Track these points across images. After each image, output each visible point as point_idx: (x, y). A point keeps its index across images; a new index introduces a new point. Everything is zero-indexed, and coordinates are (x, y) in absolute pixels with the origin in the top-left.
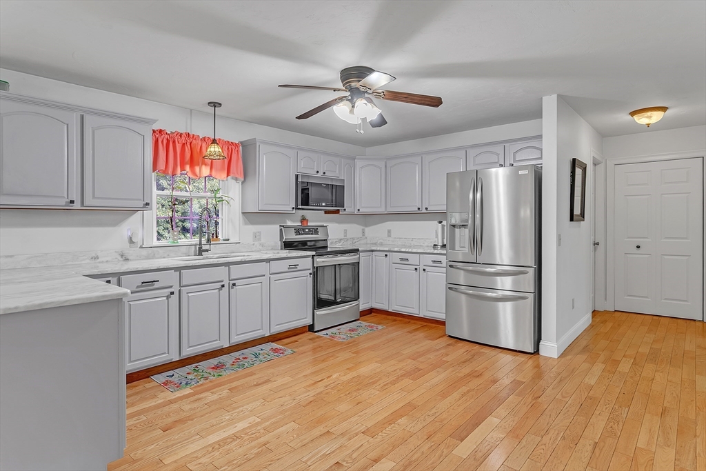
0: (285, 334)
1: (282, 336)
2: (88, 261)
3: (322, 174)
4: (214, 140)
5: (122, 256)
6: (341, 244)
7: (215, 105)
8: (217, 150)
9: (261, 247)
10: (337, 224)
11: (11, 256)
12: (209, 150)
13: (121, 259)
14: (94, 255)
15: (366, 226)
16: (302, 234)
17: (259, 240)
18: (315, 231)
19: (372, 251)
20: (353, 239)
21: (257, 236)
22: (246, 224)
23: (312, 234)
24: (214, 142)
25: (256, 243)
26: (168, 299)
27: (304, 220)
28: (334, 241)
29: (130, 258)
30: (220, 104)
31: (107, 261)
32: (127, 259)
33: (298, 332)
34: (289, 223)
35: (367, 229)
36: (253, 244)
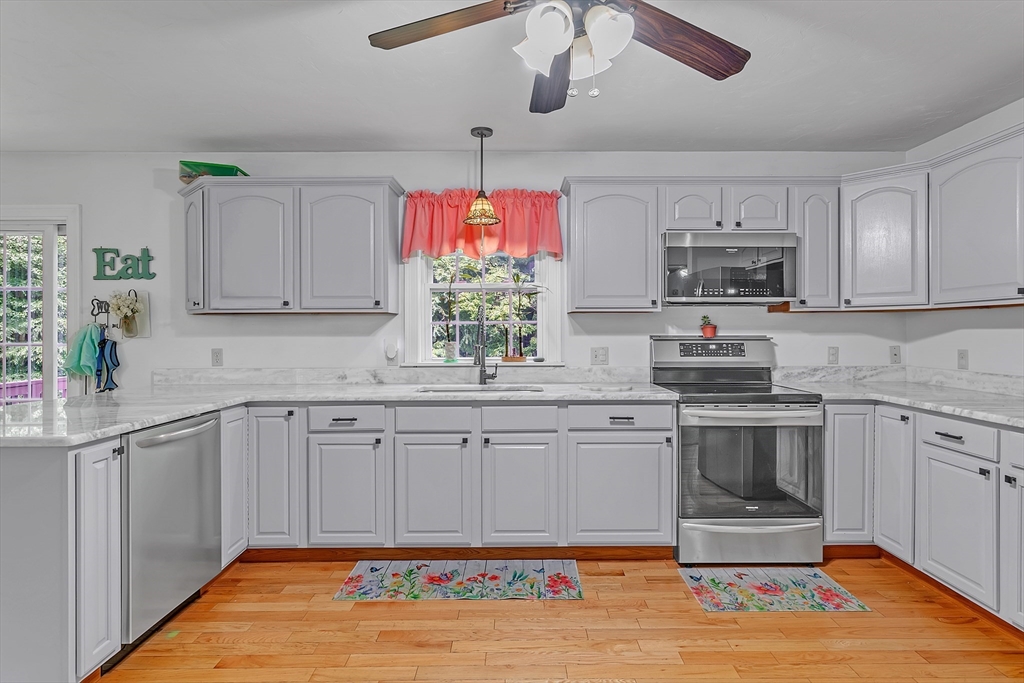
0: (619, 552)
1: (604, 553)
2: (334, 381)
3: (733, 226)
4: (482, 191)
5: (375, 377)
6: (816, 378)
7: (482, 132)
8: (486, 207)
9: (605, 377)
10: (806, 337)
11: (259, 370)
12: (473, 208)
13: (373, 381)
14: (341, 373)
15: (906, 339)
16: (701, 355)
17: (605, 361)
18: (738, 349)
19: (876, 403)
20: (858, 369)
21: (600, 356)
22: (576, 333)
23: (724, 355)
24: (481, 194)
25: (595, 368)
26: (374, 449)
27: (707, 325)
28: (796, 372)
29: (385, 380)
30: (490, 130)
31: (357, 383)
32: (381, 383)
33: (646, 554)
34: (672, 332)
35: (907, 349)
36: (590, 371)
